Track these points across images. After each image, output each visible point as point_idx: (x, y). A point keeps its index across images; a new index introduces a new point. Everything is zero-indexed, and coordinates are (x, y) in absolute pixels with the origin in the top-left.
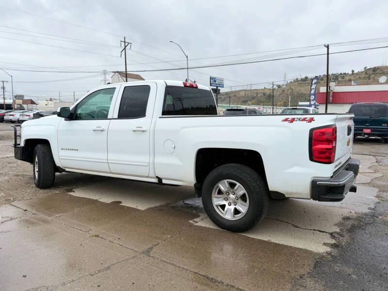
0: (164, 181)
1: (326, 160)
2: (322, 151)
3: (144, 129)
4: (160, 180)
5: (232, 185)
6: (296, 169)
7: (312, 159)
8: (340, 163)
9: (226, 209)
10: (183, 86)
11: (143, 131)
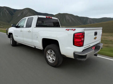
0: (36, 47)
1: (79, 45)
2: (77, 42)
3: (30, 31)
4: (35, 47)
5: (51, 51)
6: (69, 48)
7: (74, 44)
8: (90, 46)
9: (50, 59)
10: (46, 17)
11: (30, 32)
